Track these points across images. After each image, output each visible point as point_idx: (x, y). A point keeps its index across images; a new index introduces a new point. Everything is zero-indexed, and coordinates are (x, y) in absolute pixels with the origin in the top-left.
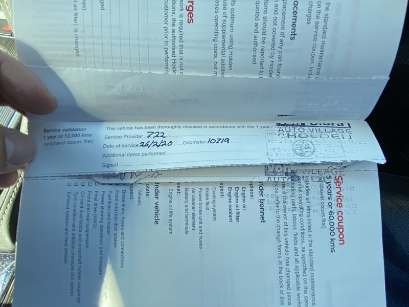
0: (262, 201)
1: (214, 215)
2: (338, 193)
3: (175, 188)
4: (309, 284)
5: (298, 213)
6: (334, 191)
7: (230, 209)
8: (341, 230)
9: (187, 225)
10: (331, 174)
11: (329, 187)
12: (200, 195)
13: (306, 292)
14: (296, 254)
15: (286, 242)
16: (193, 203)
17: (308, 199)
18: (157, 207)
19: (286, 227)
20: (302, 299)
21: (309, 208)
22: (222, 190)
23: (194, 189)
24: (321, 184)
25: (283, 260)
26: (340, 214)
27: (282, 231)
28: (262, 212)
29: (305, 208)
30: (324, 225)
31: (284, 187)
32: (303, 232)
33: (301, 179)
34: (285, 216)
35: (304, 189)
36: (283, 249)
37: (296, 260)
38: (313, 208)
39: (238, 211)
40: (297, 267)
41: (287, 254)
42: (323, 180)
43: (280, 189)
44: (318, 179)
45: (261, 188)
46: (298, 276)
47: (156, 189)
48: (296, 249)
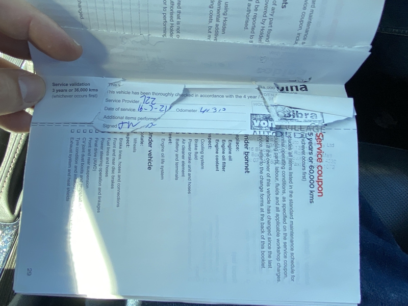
0: (246, 153)
1: (202, 164)
2: (318, 149)
3: (167, 139)
4: (288, 231)
5: (280, 166)
6: (315, 147)
7: (217, 159)
8: (320, 183)
9: (177, 171)
10: (312, 131)
11: (310, 143)
12: (190, 146)
13: (285, 238)
14: (277, 203)
15: (268, 191)
16: (183, 153)
17: (290, 154)
18: (150, 154)
19: (269, 178)
20: (282, 245)
21: (290, 162)
22: (210, 142)
23: (184, 140)
24: (303, 140)
25: (265, 208)
26: (320, 168)
27: (265, 182)
28: (247, 163)
29: (287, 161)
30: (304, 177)
31: (268, 141)
32: (284, 184)
33: (285, 134)
34: (268, 168)
35: (287, 144)
36: (265, 198)
37: (277, 209)
38: (294, 161)
39: (224, 161)
40: (277, 215)
41: (269, 202)
42: (305, 136)
43: (264, 143)
44: (300, 136)
45: (246, 141)
46: (278, 224)
47: (150, 138)
48: (277, 198)
